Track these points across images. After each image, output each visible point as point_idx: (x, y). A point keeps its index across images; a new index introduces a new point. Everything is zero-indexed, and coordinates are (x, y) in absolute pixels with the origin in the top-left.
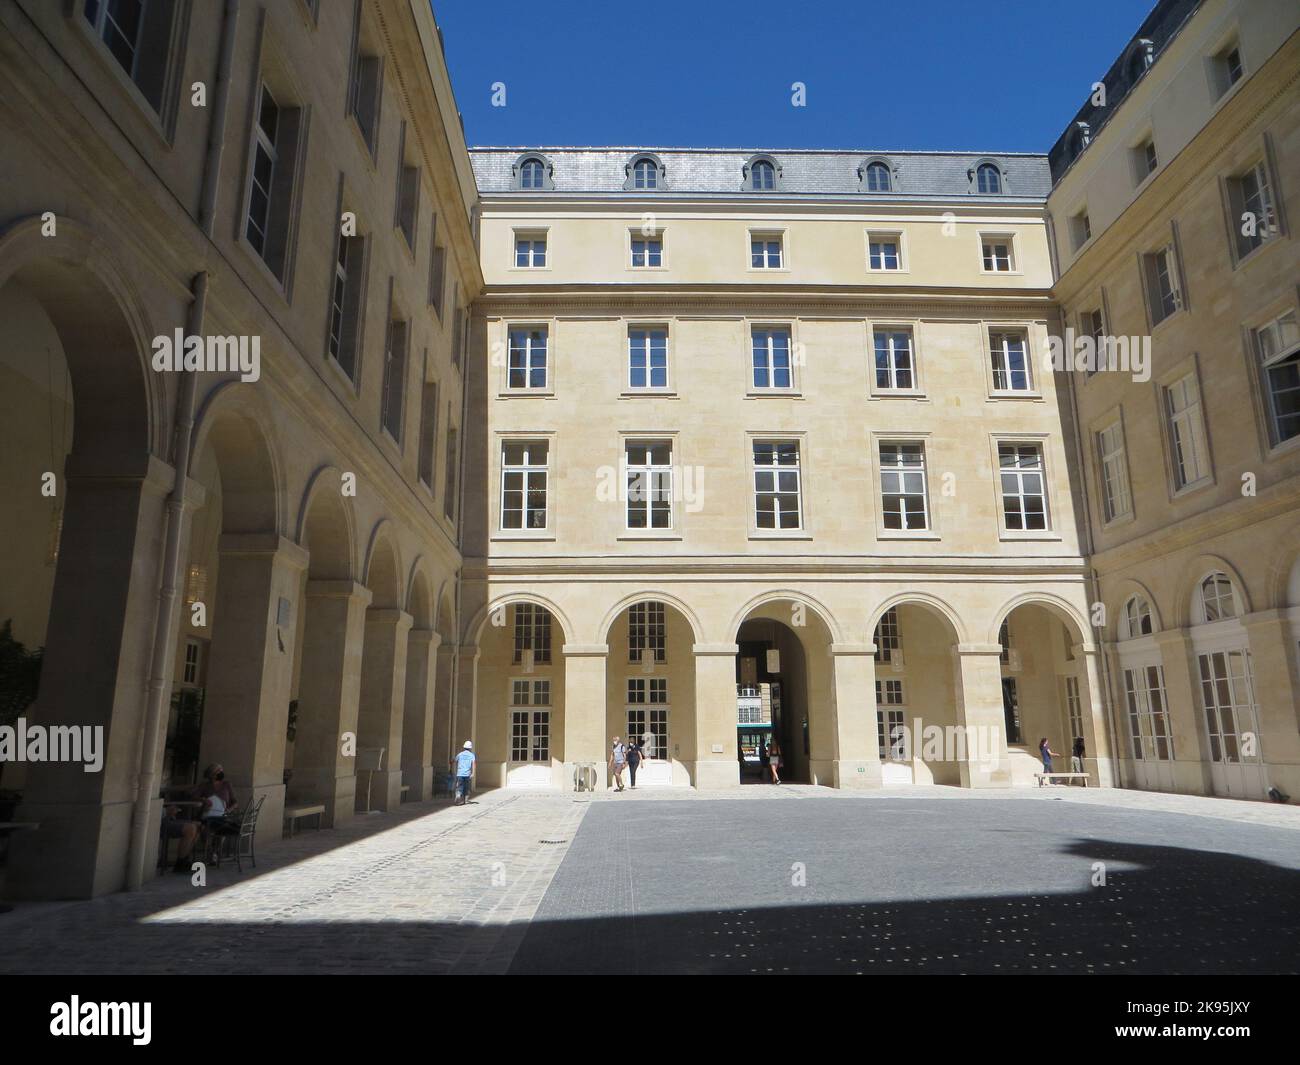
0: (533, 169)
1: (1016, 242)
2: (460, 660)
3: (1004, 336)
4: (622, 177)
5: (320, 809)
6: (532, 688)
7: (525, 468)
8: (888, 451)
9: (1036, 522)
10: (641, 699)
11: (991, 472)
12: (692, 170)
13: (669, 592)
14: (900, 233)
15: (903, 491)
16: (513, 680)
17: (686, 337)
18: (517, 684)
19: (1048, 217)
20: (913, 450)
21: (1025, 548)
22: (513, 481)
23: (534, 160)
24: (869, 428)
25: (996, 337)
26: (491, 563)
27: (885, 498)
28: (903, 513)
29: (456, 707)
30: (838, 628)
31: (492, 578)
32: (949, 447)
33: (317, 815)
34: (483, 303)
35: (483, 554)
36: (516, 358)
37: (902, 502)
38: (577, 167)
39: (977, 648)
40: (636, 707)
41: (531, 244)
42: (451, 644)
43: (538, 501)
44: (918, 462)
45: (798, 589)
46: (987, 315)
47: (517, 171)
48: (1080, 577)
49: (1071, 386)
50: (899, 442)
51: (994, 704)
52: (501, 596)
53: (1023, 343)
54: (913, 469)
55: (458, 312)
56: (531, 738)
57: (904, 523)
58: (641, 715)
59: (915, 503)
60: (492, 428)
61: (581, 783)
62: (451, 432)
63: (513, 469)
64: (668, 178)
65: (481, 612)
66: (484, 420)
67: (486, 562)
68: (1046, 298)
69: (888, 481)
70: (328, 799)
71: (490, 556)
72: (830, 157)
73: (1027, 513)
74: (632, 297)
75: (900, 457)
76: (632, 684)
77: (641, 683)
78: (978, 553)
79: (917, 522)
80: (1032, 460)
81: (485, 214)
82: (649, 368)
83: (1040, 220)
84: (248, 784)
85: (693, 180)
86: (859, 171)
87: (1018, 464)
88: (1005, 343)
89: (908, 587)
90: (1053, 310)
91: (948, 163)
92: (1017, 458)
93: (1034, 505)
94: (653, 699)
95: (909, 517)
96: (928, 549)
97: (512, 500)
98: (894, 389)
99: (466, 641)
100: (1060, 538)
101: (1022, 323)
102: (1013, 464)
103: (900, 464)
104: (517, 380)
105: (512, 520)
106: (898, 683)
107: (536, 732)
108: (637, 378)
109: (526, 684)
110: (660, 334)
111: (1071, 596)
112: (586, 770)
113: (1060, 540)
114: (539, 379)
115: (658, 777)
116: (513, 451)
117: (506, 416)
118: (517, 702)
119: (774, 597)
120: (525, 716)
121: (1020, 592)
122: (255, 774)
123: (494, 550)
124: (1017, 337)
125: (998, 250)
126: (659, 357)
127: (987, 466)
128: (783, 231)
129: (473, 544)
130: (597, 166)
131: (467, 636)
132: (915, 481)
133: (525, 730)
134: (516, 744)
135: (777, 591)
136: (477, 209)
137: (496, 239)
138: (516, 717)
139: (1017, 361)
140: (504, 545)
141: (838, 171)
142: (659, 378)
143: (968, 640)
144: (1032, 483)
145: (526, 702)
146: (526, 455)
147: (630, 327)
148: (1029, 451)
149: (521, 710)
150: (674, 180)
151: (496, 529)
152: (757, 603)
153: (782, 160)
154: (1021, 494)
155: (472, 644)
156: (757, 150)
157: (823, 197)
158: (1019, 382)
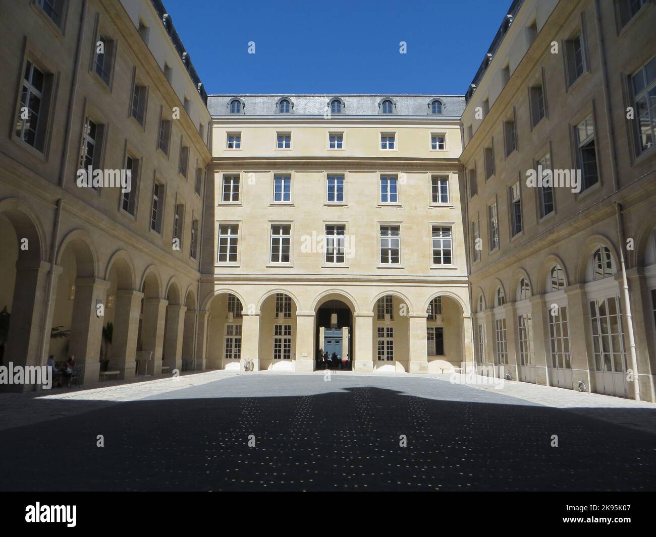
0: (236, 105)
1: (446, 136)
2: (199, 316)
3: (439, 179)
4: (274, 108)
5: (118, 372)
6: (234, 328)
7: (229, 236)
8: (384, 229)
9: (448, 261)
10: (280, 333)
11: (428, 239)
12: (306, 105)
13: (286, 289)
14: (395, 133)
15: (390, 247)
16: (226, 325)
17: (299, 179)
18: (228, 326)
19: (462, 125)
20: (395, 229)
21: (443, 271)
22: (224, 241)
23: (236, 101)
24: (376, 220)
25: (435, 180)
26: (215, 276)
27: (382, 250)
28: (390, 256)
29: (197, 335)
30: (358, 305)
31: (216, 282)
32: (410, 228)
33: (116, 375)
34: (212, 165)
35: (212, 273)
36: (227, 188)
37: (390, 252)
38: (255, 104)
39: (416, 314)
40: (278, 337)
41: (233, 139)
42: (195, 310)
43: (234, 250)
44: (397, 234)
45: (340, 289)
46: (431, 170)
47: (229, 106)
48: (467, 285)
49: (466, 201)
50: (390, 226)
51: (422, 339)
52: (219, 289)
53: (448, 182)
54: (395, 237)
55: (199, 170)
56: (233, 349)
57: (390, 260)
58: (280, 340)
59: (395, 253)
60: (216, 218)
61: (246, 368)
62: (195, 222)
63: (224, 236)
64: (294, 108)
65: (211, 294)
66: (213, 215)
67: (213, 276)
68: (457, 162)
69: (384, 242)
70: (122, 370)
71: (215, 273)
72: (367, 98)
73: (443, 256)
74: (276, 162)
75: (389, 232)
76: (276, 327)
77: (280, 327)
78: (419, 275)
79: (395, 260)
80: (448, 234)
81: (215, 125)
82: (283, 193)
83: (458, 127)
84: (83, 362)
85: (305, 109)
86: (379, 104)
87: (441, 236)
88: (439, 182)
89: (389, 289)
90: (459, 166)
91: (420, 100)
92: (441, 233)
93: (447, 253)
94: (285, 333)
95: (392, 258)
96: (398, 272)
97: (223, 250)
98: (389, 202)
99: (202, 309)
100: (459, 267)
101: (446, 173)
102: (439, 235)
103: (390, 235)
104: (226, 198)
105: (223, 258)
106: (391, 329)
107: (236, 347)
108: (277, 197)
109: (232, 326)
110: (288, 178)
111: (462, 295)
112: (249, 362)
113: (457, 269)
114: (236, 198)
115: (281, 367)
116: (224, 229)
117: (223, 213)
118: (228, 333)
119: (331, 292)
120: (231, 339)
121: (437, 291)
122: (86, 359)
123: (217, 271)
124: (444, 179)
125: (439, 140)
126: (287, 188)
127: (427, 236)
128: (343, 132)
129: (206, 269)
130: (264, 103)
131: (203, 306)
132: (396, 243)
133: (231, 346)
134: (227, 351)
135: (332, 290)
136: (211, 124)
137: (219, 135)
138: (228, 340)
139: (444, 190)
140: (221, 268)
141: (366, 105)
142: (287, 197)
143: (413, 311)
144: (447, 244)
145: (232, 334)
146: (229, 230)
147: (275, 175)
148: (447, 230)
149: (230, 337)
150: (297, 109)
151: (218, 263)
152: (324, 294)
153: (345, 100)
154: (442, 249)
155: (204, 310)
156: (335, 95)
157: (361, 117)
158: (444, 199)
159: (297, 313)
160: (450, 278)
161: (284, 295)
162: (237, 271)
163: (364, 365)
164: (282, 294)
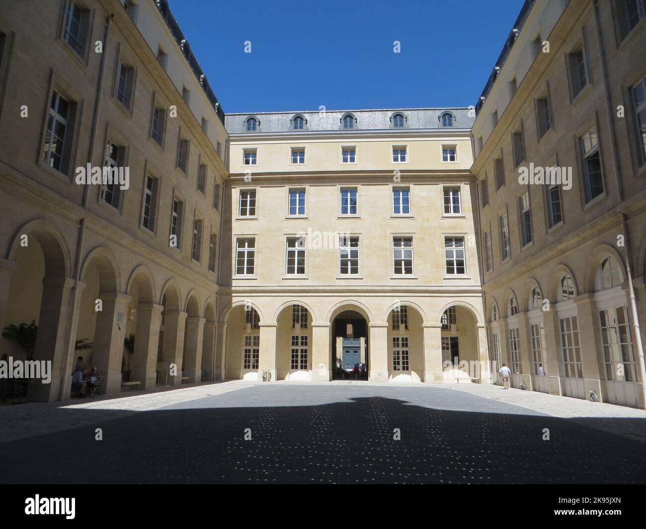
0: (252, 123)
1: (458, 148)
2: (218, 328)
3: (451, 190)
4: (289, 125)
5: (139, 383)
6: (252, 339)
7: (246, 249)
8: (397, 241)
9: (461, 271)
10: (297, 344)
11: (441, 249)
12: (319, 121)
13: (303, 301)
14: (406, 146)
15: (403, 258)
16: (245, 336)
17: (313, 193)
18: (247, 337)
19: (472, 136)
20: (408, 240)
21: (456, 281)
22: (241, 254)
23: (252, 119)
24: (389, 231)
25: (446, 191)
26: (233, 289)
27: (395, 261)
28: (403, 267)
29: (216, 346)
30: (372, 316)
31: (233, 295)
32: (423, 239)
33: (138, 385)
34: (230, 181)
35: (230, 285)
36: (244, 203)
37: (403, 262)
38: (270, 121)
39: (431, 324)
40: (295, 348)
41: (250, 156)
42: (213, 321)
43: (251, 262)
44: (410, 245)
45: (356, 300)
46: (443, 181)
47: (245, 124)
48: (480, 295)
49: (478, 212)
50: (403, 237)
51: (438, 348)
52: (236, 301)
53: (459, 193)
54: (408, 248)
55: (217, 187)
56: (252, 359)
57: (403, 271)
58: (297, 351)
59: (408, 263)
60: (234, 232)
61: (264, 378)
62: (213, 237)
63: (241, 250)
64: (308, 124)
65: (229, 306)
66: (230, 229)
67: (231, 288)
68: (468, 173)
69: (397, 253)
70: (143, 380)
71: (233, 285)
72: (378, 112)
73: (456, 267)
74: (290, 177)
75: (402, 243)
76: (293, 338)
77: (297, 337)
78: (433, 285)
79: (409, 271)
80: (461, 244)
81: (232, 143)
82: (298, 207)
83: (469, 138)
84: (105, 373)
85: (319, 125)
86: (390, 118)
87: (454, 246)
88: (451, 193)
89: (403, 299)
90: (470, 177)
91: (430, 113)
92: (454, 243)
93: (460, 263)
94: (302, 344)
95: (405, 269)
96: (412, 282)
97: (240, 263)
98: (401, 214)
99: (221, 321)
100: (472, 276)
101: (458, 184)
102: (452, 246)
103: (403, 246)
104: (243, 212)
105: (240, 271)
106: (407, 339)
107: (254, 357)
108: (293, 211)
109: (250, 337)
110: (302, 192)
111: (476, 304)
112: (266, 372)
113: (470, 279)
114: (252, 212)
115: (297, 377)
116: (241, 242)
117: (240, 227)
118: (246, 344)
119: (345, 303)
120: (250, 350)
121: (451, 301)
122: (109, 370)
123: (234, 283)
124: (456, 191)
125: (450, 152)
126: (302, 202)
127: (439, 247)
128: (356, 147)
129: (225, 282)
130: (278, 120)
131: (221, 318)
132: (409, 253)
133: (249, 356)
134: (246, 362)
135: (347, 300)
136: (228, 142)
137: (236, 152)
138: (246, 350)
139: (456, 201)
140: (239, 281)
141: (379, 119)
142: (302, 211)
143: (427, 321)
144: (460, 254)
145: (250, 345)
146: (246, 244)
147: (290, 189)
148: (459, 240)
149: (248, 348)
150: (310, 125)
151: (235, 276)
152: (339, 305)
153: (357, 115)
154: (455, 259)
155: (223, 322)
156: (347, 111)
157: (373, 132)
158: (456, 210)
159: (313, 324)
160: (463, 288)
161: (300, 307)
162: (254, 283)
163: (379, 375)
164: (298, 306)
